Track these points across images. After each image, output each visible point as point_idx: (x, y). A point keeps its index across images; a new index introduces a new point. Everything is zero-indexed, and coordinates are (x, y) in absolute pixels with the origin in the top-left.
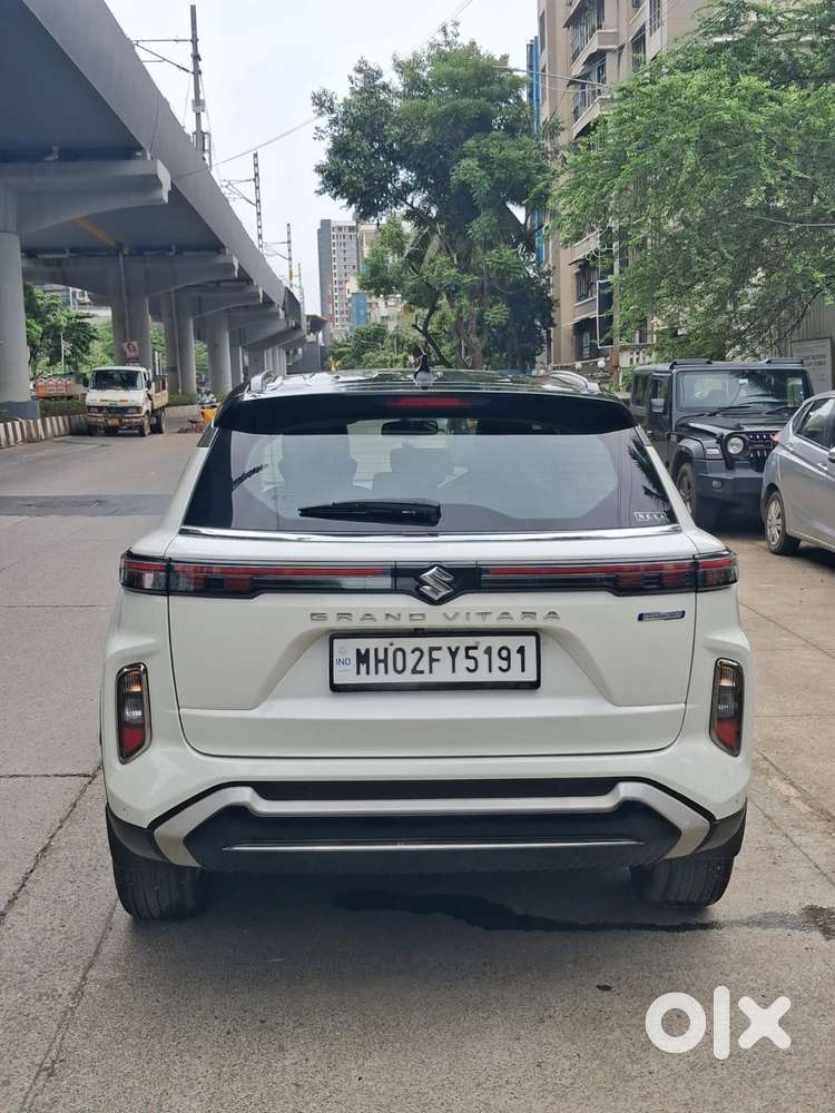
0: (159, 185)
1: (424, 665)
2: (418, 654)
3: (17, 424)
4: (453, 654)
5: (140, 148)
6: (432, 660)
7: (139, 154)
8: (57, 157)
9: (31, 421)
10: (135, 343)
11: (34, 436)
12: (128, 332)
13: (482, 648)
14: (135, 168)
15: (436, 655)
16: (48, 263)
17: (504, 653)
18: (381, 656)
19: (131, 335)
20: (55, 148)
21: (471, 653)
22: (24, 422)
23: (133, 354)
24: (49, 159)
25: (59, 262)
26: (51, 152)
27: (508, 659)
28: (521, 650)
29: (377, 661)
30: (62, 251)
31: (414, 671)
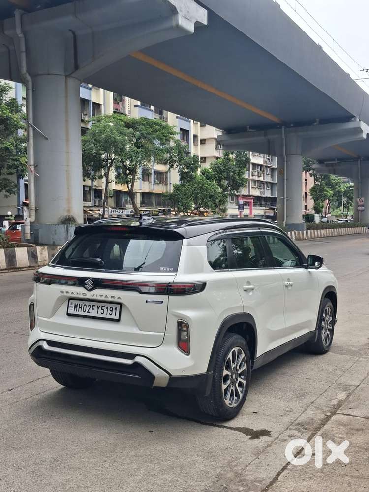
0: (362, 131)
1: (90, 311)
2: (89, 307)
3: (293, 232)
4: (98, 308)
5: (353, 116)
6: (93, 309)
7: (353, 119)
8: (318, 123)
9: (300, 232)
10: (363, 199)
11: (301, 237)
12: (360, 193)
13: (106, 307)
14: (351, 125)
15: (94, 307)
16: (327, 165)
17: (111, 309)
18: (80, 306)
19: (361, 195)
20: (318, 120)
21: (103, 308)
22: (297, 232)
23: (361, 203)
24: (315, 124)
25: (332, 165)
26: (316, 121)
27: (112, 311)
28: (116, 309)
29: (79, 308)
30: (334, 160)
31: (88, 312)
